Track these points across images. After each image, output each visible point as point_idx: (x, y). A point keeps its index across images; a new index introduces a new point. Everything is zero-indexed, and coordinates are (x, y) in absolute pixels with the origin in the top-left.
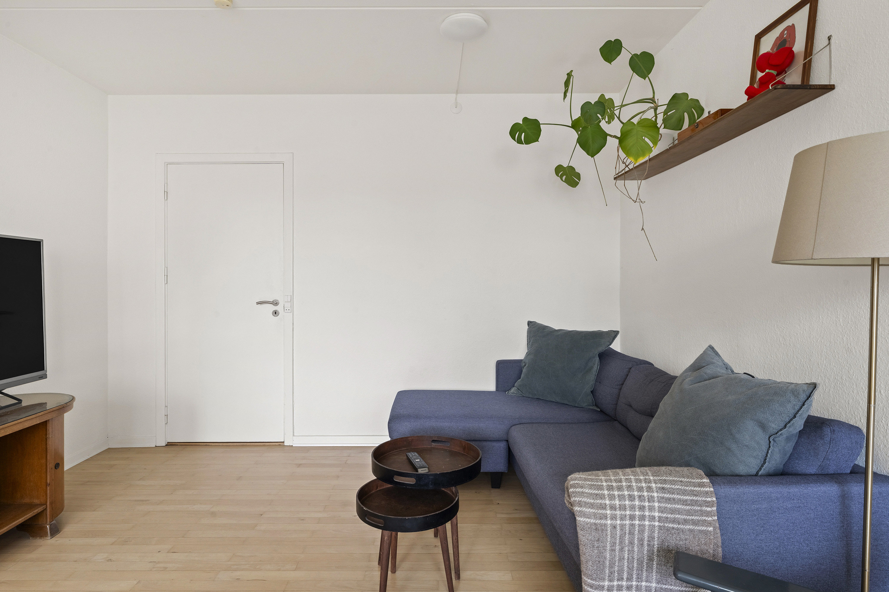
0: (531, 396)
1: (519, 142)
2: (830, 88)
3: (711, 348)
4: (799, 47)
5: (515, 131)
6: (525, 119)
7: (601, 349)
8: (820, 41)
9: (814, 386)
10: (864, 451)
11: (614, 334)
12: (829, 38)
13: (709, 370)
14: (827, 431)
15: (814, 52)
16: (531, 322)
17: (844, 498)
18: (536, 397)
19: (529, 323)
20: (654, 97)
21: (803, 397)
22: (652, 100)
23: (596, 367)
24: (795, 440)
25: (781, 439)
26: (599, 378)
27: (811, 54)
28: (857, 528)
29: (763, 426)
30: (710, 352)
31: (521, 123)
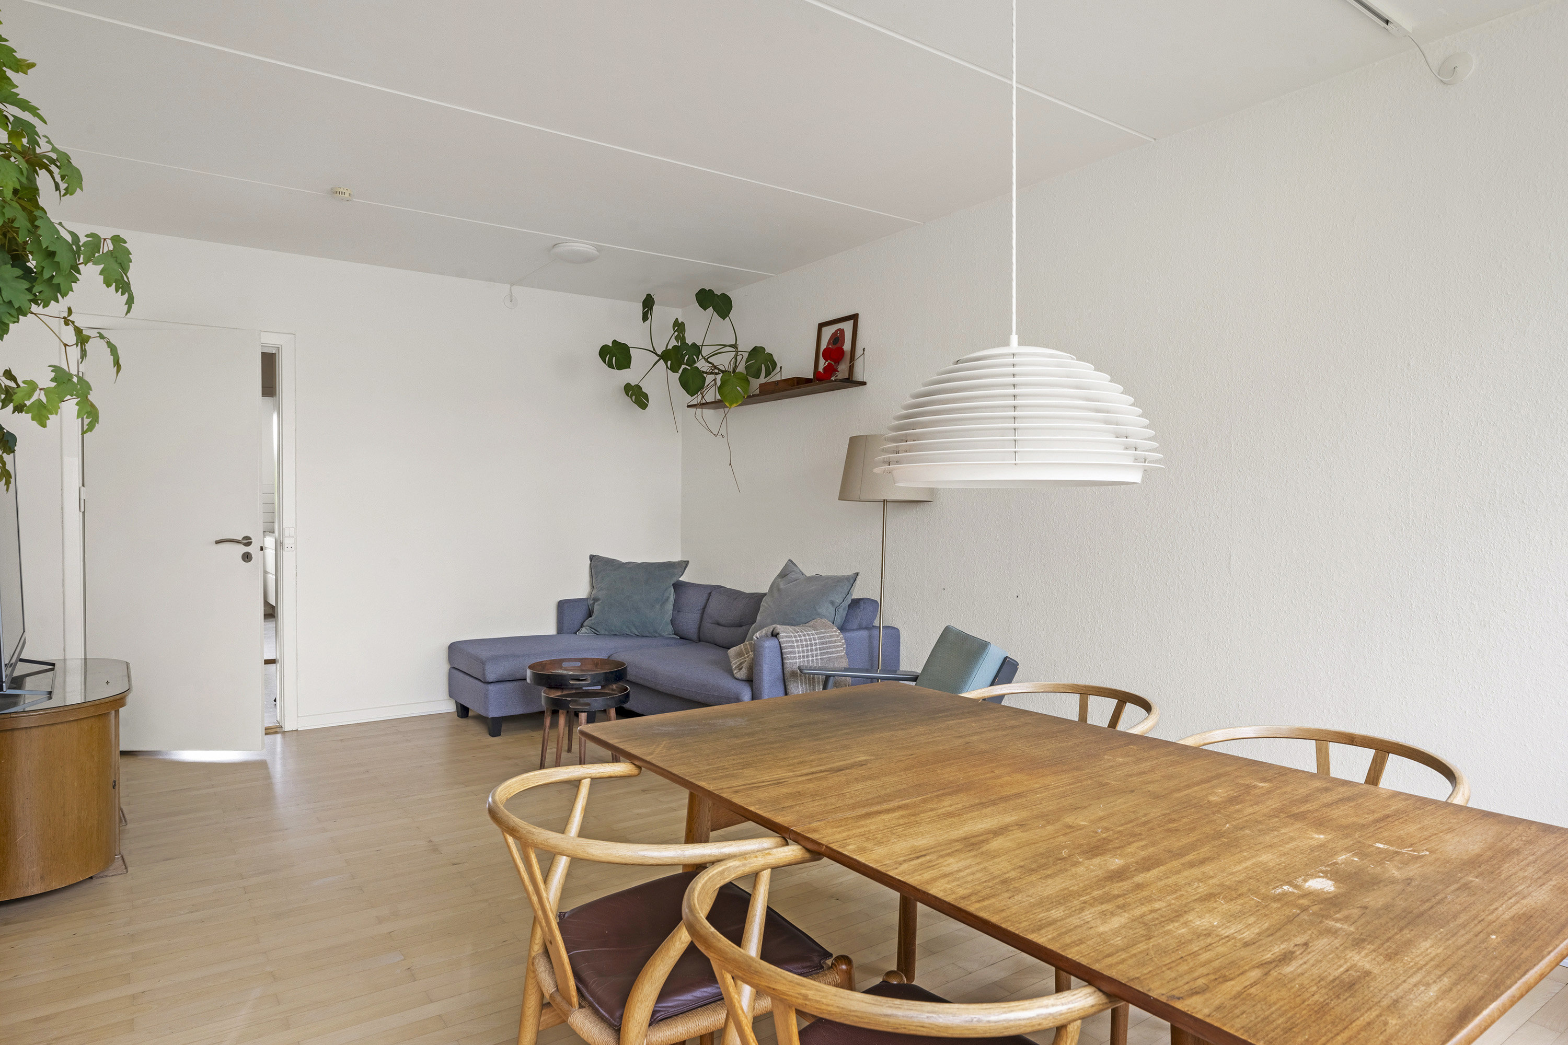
0: (607, 633)
1: (610, 366)
2: (864, 383)
3: (790, 560)
4: (847, 347)
5: (604, 352)
6: (615, 342)
7: (674, 580)
8: (859, 352)
9: (857, 574)
10: (879, 613)
11: (684, 565)
12: (864, 350)
13: (792, 576)
14: (862, 603)
15: (856, 358)
16: (594, 556)
17: (870, 637)
18: (613, 633)
19: (592, 558)
20: (736, 344)
21: (852, 581)
22: (734, 346)
23: (672, 598)
24: (847, 609)
25: (841, 610)
26: (677, 608)
27: (854, 360)
28: (876, 654)
29: (832, 603)
30: (790, 564)
31: (611, 345)
